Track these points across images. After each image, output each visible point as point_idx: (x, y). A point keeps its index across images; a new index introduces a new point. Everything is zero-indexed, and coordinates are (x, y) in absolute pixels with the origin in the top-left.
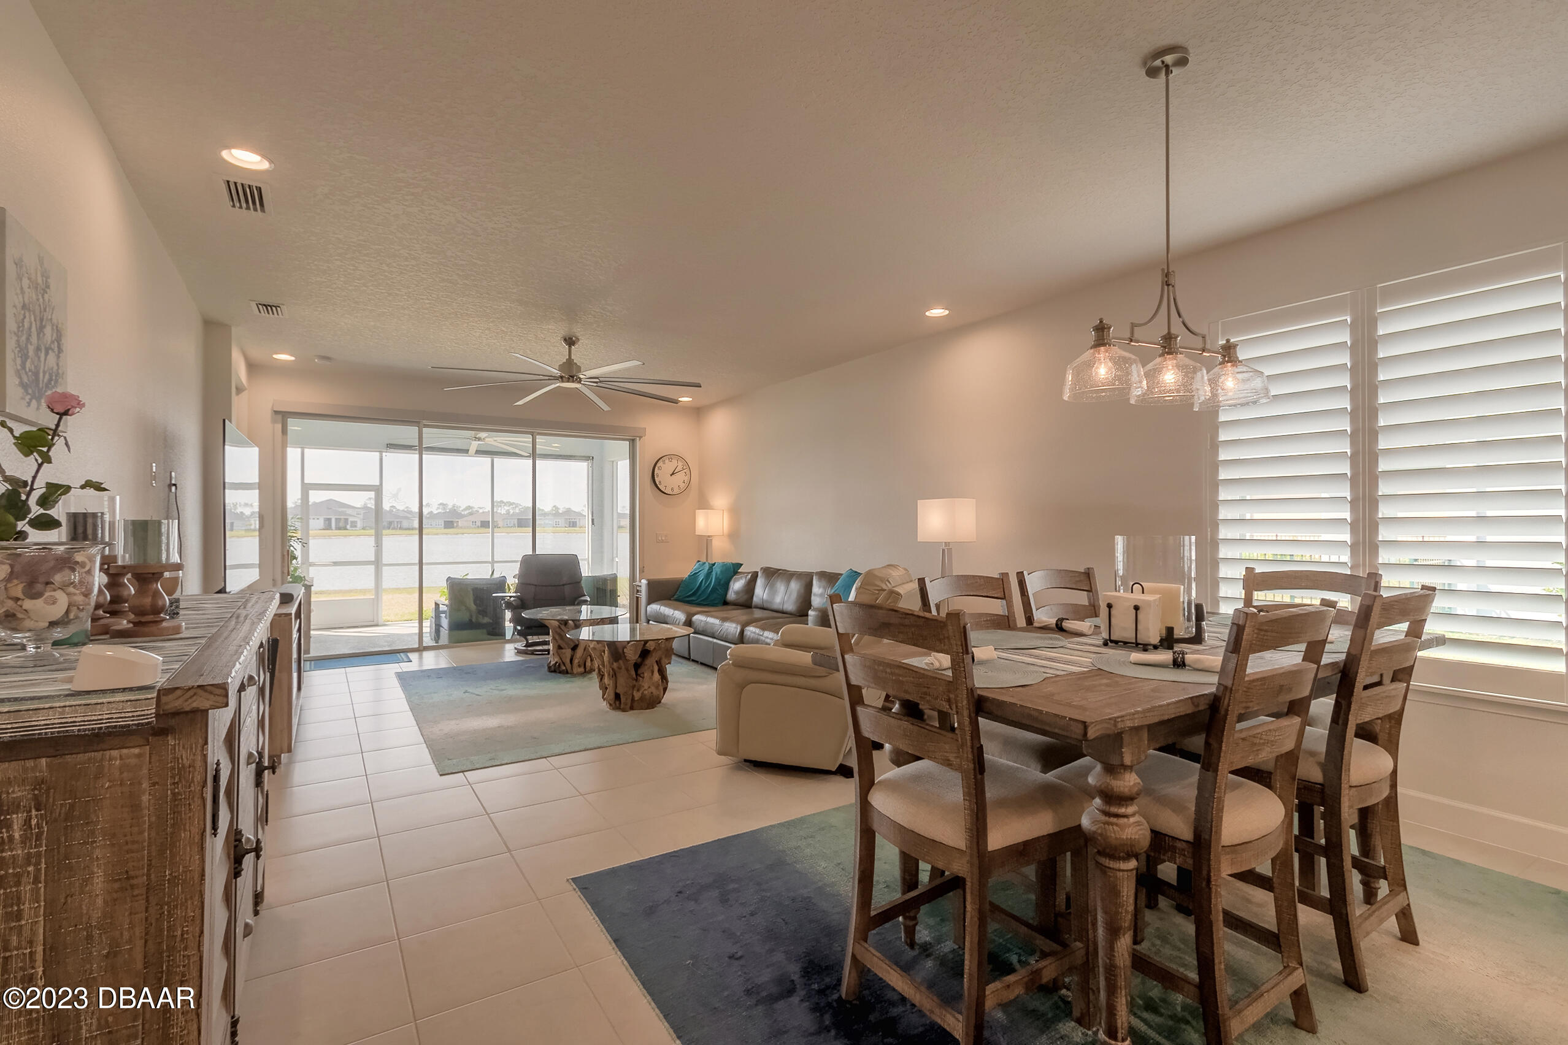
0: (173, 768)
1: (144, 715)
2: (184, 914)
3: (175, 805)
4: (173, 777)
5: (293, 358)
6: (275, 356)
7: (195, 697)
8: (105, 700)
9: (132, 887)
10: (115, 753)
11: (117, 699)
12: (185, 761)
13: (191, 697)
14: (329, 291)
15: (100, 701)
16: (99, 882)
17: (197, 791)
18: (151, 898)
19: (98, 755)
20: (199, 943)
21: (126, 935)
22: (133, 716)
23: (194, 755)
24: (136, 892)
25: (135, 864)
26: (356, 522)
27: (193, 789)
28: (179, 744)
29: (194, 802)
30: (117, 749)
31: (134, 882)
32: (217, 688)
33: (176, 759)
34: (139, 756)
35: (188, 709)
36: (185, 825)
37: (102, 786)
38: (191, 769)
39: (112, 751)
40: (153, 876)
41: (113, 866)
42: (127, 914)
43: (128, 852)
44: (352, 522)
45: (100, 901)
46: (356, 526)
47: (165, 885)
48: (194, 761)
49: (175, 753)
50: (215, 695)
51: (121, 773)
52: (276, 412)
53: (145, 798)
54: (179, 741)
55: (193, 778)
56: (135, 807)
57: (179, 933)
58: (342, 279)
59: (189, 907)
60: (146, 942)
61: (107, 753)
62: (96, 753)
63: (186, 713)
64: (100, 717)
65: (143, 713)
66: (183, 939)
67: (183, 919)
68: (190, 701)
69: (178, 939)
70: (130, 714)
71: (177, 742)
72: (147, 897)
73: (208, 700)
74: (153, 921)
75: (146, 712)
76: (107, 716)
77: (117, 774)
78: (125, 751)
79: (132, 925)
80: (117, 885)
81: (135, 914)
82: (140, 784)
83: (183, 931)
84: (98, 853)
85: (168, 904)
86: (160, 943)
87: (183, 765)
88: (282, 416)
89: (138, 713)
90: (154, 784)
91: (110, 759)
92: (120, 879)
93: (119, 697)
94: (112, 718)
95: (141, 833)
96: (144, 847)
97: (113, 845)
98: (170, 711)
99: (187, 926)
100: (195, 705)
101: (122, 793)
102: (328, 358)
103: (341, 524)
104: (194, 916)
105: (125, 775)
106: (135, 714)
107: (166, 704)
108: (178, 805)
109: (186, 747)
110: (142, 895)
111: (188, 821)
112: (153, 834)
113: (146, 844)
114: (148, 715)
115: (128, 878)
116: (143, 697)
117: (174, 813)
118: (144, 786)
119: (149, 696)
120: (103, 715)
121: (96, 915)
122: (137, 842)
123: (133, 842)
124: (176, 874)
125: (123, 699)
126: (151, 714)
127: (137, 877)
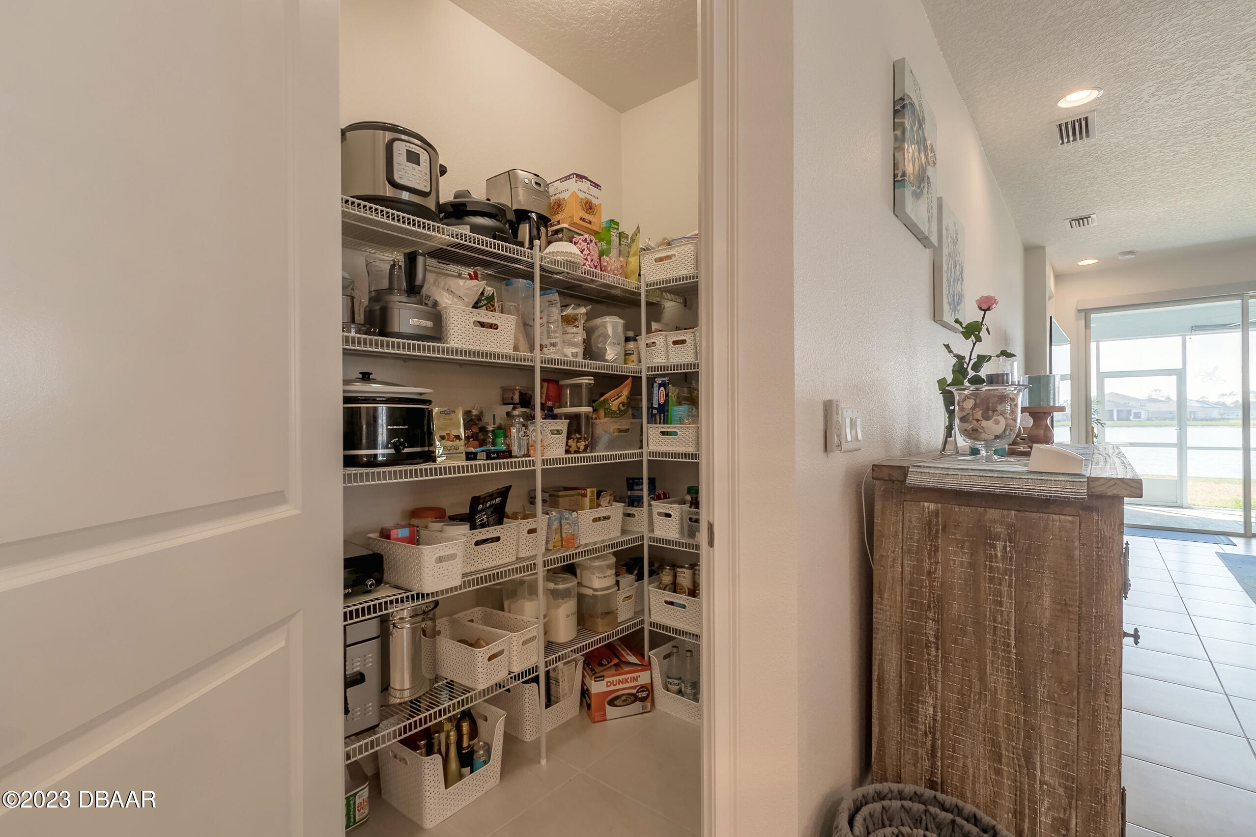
0: (1097, 537)
1: (1079, 493)
2: (1107, 645)
3: (1099, 564)
4: (1097, 543)
5: (1096, 261)
6: (1079, 263)
7: (1115, 487)
8: (1052, 479)
9: (1069, 612)
10: (1056, 517)
11: (1060, 479)
12: (1106, 533)
13: (1113, 486)
14: (1142, 187)
15: (1049, 478)
16: (1047, 601)
17: (1116, 558)
18: (1082, 624)
19: (1045, 516)
20: (1119, 672)
21: (1065, 644)
22: (1072, 492)
23: (1113, 530)
24: (1072, 617)
25: (1071, 597)
26: (1140, 413)
27: (1112, 555)
28: (1101, 520)
29: (1113, 565)
30: (1058, 514)
31: (1071, 609)
32: (1134, 482)
33: (1099, 530)
34: (1072, 522)
35: (1110, 494)
36: (1107, 580)
37: (1048, 537)
38: (1111, 540)
39: (1054, 515)
40: (1083, 609)
41: (1056, 593)
42: (1065, 629)
43: (1066, 586)
44: (1135, 413)
45: (1047, 614)
46: (1140, 417)
47: (1092, 619)
48: (1113, 535)
49: (1098, 526)
50: (1131, 487)
51: (1060, 532)
52: (1080, 311)
53: (1077, 553)
54: (1101, 517)
55: (1112, 547)
56: (1070, 558)
57: (1103, 658)
58: (1158, 170)
59: (1111, 642)
60: (1079, 654)
61: (1051, 516)
62: (1044, 515)
63: (1109, 497)
64: (1050, 489)
65: (1078, 491)
66: (1106, 664)
67: (1106, 649)
68: (1111, 488)
69: (1103, 662)
70: (1070, 491)
71: (1100, 518)
72: (1079, 623)
73: (1126, 489)
74: (1084, 641)
75: (1081, 491)
76: (1054, 489)
77: (1057, 531)
78: (1062, 517)
79: (1068, 640)
80: (1059, 607)
81: (1071, 631)
82: (1073, 542)
83: (1106, 658)
84: (1045, 581)
85: (1095, 633)
86: (1090, 659)
87: (1105, 536)
88: (1085, 313)
89: (1075, 491)
90: (1083, 545)
91: (1053, 521)
92: (1060, 603)
93: (1061, 478)
94: (1058, 491)
95: (1074, 576)
96: (1077, 587)
97: (1055, 579)
98: (1097, 493)
99: (1110, 656)
100: (1115, 492)
101: (1061, 545)
102: (1131, 252)
103: (1124, 415)
104: (1114, 650)
105: (1063, 533)
106: (1073, 491)
107: (1094, 487)
108: (1101, 564)
109: (1107, 522)
110: (1075, 620)
111: (1109, 578)
112: (1083, 580)
113: (1078, 585)
114: (1081, 493)
115: (1066, 605)
116: (1078, 480)
117: (1098, 569)
118: (1076, 544)
119: (1082, 480)
120: (1052, 489)
121: (1045, 622)
122: (1072, 582)
123: (1069, 581)
124: (1101, 614)
125: (1064, 479)
126: (1084, 493)
127: (1072, 606)
